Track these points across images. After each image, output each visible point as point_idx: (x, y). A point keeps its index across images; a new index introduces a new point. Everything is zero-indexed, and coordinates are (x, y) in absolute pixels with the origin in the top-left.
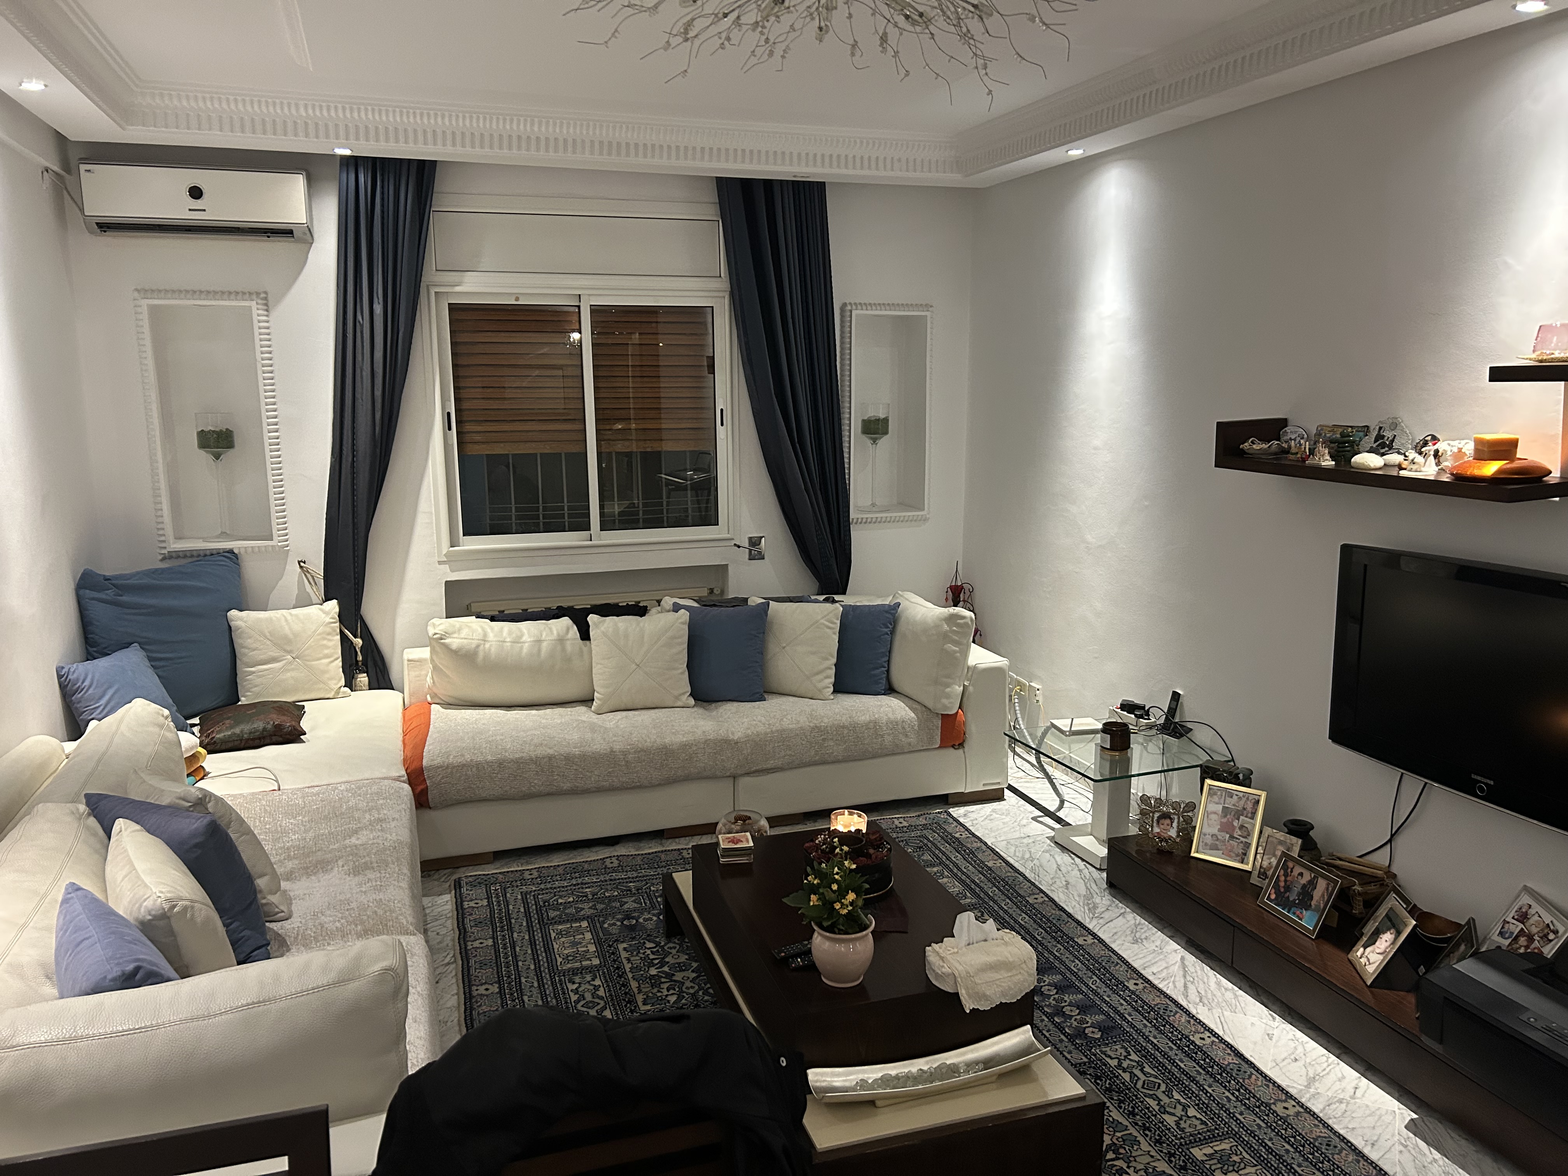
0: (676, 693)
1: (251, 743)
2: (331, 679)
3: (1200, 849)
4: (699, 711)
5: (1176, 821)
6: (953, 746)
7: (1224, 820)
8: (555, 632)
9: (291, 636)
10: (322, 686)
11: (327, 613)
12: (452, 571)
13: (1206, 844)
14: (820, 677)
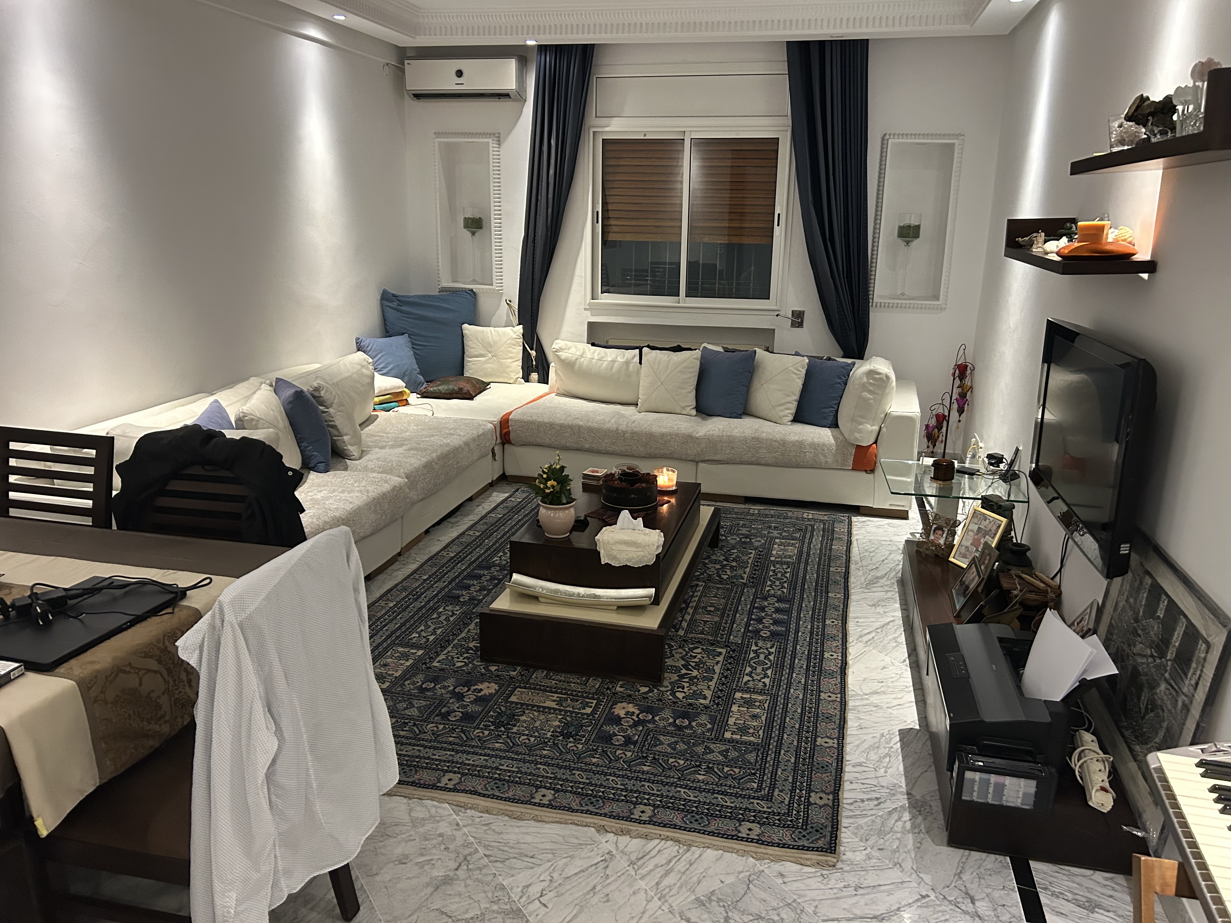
0: (683, 405)
1: (446, 396)
2: (512, 372)
3: (956, 557)
4: (698, 419)
5: (946, 532)
6: (866, 471)
7: (976, 537)
8: (626, 358)
9: (492, 343)
10: (506, 375)
11: (515, 333)
12: (592, 315)
13: (961, 553)
14: (781, 408)
